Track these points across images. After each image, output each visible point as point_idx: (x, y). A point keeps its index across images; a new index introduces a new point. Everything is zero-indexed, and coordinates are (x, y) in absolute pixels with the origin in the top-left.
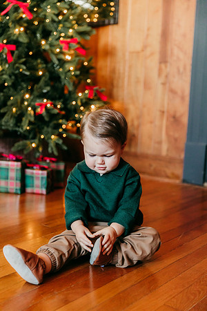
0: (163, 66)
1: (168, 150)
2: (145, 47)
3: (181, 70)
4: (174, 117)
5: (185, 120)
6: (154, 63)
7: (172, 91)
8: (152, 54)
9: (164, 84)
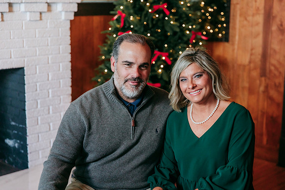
0: (263, 79)
1: (268, 141)
2: (250, 62)
3: (277, 84)
4: (272, 117)
5: (280, 120)
6: (255, 74)
7: (271, 99)
8: (255, 68)
9: (264, 92)
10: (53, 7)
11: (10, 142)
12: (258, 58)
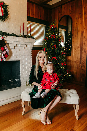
0: (80, 65)
2: (77, 61)
3: (84, 66)
5: (85, 75)
6: (78, 63)
7: (83, 70)
8: (78, 62)
9: (81, 68)
10: (27, 46)
11: (16, 80)
12: (79, 59)
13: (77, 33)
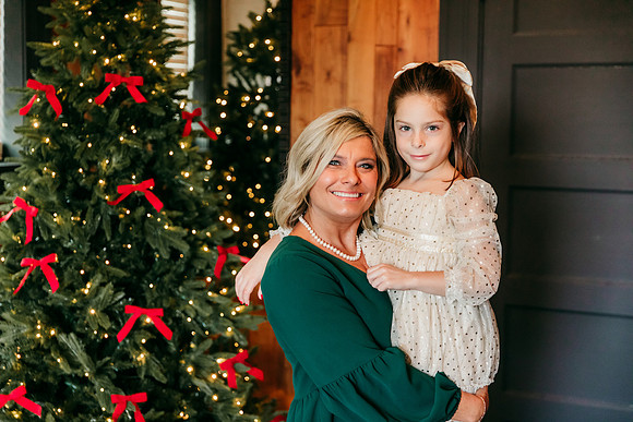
13: (344, 51)
